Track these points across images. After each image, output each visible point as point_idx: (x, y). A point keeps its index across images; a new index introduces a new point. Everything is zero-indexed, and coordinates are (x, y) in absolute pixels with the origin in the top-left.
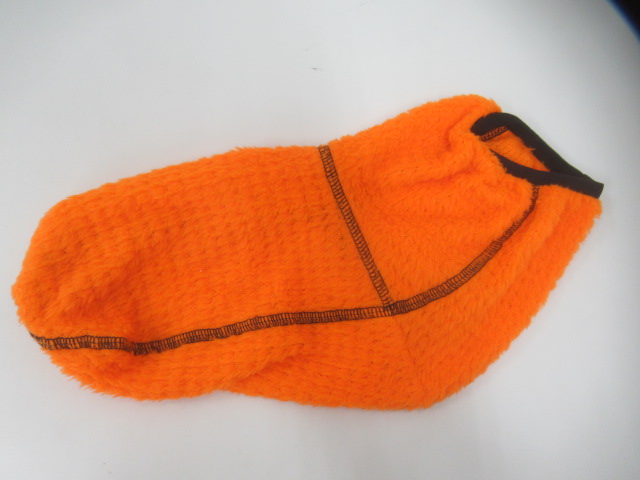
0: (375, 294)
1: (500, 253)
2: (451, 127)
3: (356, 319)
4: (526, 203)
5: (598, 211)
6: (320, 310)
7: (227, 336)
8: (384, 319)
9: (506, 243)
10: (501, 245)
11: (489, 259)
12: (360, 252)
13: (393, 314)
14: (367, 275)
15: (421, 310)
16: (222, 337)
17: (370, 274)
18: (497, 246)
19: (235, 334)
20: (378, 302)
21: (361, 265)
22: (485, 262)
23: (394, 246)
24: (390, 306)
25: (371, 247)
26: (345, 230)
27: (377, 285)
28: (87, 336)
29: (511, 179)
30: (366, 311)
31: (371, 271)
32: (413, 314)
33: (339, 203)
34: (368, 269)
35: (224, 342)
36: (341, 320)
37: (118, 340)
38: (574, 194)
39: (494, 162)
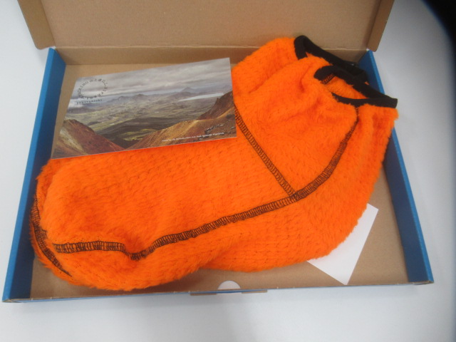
0: (282, 190)
1: (347, 148)
2: (303, 77)
3: (272, 210)
4: (354, 117)
5: (396, 116)
6: (247, 210)
7: (187, 239)
8: (292, 205)
9: (349, 142)
10: (346, 144)
11: (341, 154)
12: (266, 164)
13: (297, 200)
14: (274, 178)
15: (314, 193)
16: (183, 239)
17: (276, 176)
18: (344, 144)
19: (192, 236)
20: (285, 195)
21: (268, 172)
22: (339, 157)
23: (287, 156)
24: (294, 195)
25: (273, 160)
26: (253, 152)
27: (282, 183)
28: (99, 241)
29: (341, 104)
30: (278, 203)
31: (276, 174)
32: (310, 197)
33: (246, 136)
34: (273, 174)
35: (185, 242)
36: (262, 213)
37: (119, 245)
38: (378, 108)
39: (329, 96)
